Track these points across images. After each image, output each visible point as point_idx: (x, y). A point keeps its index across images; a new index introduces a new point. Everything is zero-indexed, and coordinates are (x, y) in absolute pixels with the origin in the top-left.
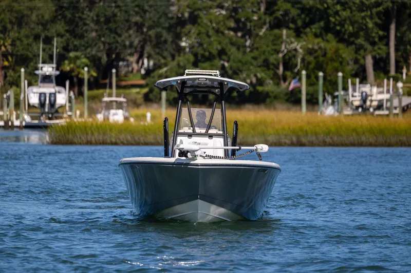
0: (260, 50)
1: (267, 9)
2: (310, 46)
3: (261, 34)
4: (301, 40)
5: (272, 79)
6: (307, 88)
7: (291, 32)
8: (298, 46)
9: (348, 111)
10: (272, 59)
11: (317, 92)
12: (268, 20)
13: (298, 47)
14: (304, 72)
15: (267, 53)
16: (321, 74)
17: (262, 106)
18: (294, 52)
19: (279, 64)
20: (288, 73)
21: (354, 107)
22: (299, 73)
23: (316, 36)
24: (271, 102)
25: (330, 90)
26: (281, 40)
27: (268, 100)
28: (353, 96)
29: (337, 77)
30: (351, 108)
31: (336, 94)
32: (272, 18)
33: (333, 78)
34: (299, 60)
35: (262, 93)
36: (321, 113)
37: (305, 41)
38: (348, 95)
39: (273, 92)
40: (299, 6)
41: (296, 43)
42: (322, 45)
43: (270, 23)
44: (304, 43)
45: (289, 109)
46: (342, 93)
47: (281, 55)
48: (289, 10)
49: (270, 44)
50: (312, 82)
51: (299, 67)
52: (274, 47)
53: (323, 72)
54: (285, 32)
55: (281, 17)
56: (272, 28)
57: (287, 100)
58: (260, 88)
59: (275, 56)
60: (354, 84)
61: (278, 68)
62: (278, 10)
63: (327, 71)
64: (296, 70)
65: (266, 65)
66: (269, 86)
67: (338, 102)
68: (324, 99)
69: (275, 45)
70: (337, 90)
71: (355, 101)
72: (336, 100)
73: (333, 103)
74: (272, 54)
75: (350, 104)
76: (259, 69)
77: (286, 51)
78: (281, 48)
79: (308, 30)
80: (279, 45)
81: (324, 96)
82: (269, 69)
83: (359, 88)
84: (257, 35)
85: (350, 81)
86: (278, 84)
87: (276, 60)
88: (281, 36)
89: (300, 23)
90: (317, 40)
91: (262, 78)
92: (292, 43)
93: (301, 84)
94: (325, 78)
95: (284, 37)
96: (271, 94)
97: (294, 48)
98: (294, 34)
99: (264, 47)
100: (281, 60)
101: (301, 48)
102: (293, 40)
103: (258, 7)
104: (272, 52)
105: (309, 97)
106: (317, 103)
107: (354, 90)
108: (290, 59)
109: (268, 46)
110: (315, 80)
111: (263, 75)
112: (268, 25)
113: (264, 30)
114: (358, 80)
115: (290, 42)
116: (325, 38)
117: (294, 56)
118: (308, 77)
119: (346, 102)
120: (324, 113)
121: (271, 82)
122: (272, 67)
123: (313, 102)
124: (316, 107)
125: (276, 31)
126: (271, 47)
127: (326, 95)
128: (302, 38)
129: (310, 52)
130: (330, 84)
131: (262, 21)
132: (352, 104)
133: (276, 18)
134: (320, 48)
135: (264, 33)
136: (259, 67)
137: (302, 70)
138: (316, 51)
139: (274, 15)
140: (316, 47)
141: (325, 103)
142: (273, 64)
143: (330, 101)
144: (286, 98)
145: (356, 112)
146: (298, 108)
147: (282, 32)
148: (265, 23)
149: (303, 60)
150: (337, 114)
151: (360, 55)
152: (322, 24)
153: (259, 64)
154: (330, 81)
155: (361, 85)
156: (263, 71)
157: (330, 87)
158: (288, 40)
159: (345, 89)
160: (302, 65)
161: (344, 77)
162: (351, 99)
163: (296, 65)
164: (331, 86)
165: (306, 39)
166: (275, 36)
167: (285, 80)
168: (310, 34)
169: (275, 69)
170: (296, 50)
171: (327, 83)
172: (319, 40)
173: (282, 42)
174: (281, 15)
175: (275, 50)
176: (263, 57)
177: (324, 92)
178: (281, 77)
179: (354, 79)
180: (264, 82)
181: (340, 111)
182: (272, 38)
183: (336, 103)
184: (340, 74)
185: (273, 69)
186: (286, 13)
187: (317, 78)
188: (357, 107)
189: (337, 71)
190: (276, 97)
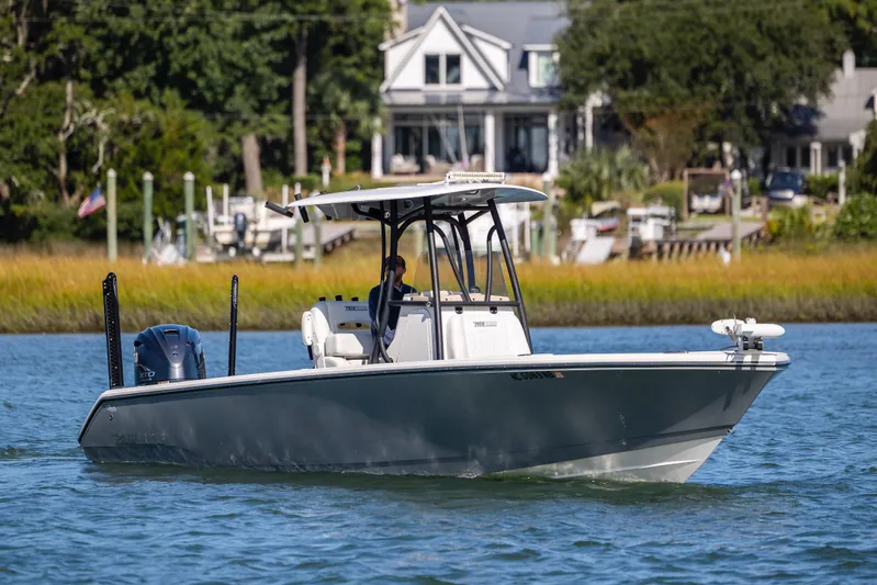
0: (17, 126)
1: (30, 39)
2: (125, 117)
3: (19, 91)
4: (106, 104)
5: (43, 188)
6: (118, 207)
7: (85, 88)
8: (99, 116)
9: (207, 256)
10: (43, 146)
11: (140, 214)
12: (33, 64)
13: (99, 121)
14: (112, 174)
15: (32, 134)
16: (148, 177)
17: (24, 247)
18: (90, 131)
19: (58, 157)
20: (79, 176)
21: (220, 247)
22: (101, 175)
23: (138, 95)
24: (42, 238)
25: (169, 212)
26: (62, 105)
27: (36, 234)
28: (216, 223)
29: (183, 182)
30: (213, 249)
31: (181, 218)
32: (42, 58)
33: (174, 184)
34: (101, 148)
35: (22, 218)
36: (149, 260)
37: (113, 106)
38: (206, 220)
39: (45, 217)
40: (100, 32)
41: (94, 112)
42: (151, 114)
43: (37, 67)
44: (112, 111)
45: (80, 253)
46: (194, 216)
47: (62, 137)
48: (79, 40)
49: (39, 114)
50: (129, 193)
51: (100, 162)
52: (48, 120)
53: (153, 172)
54: (69, 87)
55: (61, 56)
56: (42, 78)
57: (77, 234)
58: (18, 209)
59: (49, 140)
60: (218, 197)
61: (57, 166)
62: (56, 41)
63: (163, 169)
64: (95, 169)
65: (31, 158)
66: (39, 204)
67: (185, 235)
68: (156, 230)
69: (49, 114)
70: (183, 211)
71: (221, 233)
72: (180, 232)
73: (175, 238)
74: (43, 136)
75: (211, 240)
76: (16, 168)
77: (72, 128)
78: (63, 121)
79: (119, 82)
80: (58, 115)
81: (156, 223)
82: (36, 166)
83: (229, 204)
84: (12, 95)
85: (209, 191)
86: (57, 199)
87: (52, 147)
88: (63, 96)
89: (102, 67)
90: (139, 105)
91: (22, 186)
92: (85, 110)
93: (106, 199)
94: (156, 186)
95: (69, 99)
96: (41, 221)
97: (89, 122)
98: (90, 92)
99: (27, 120)
100: (62, 147)
101: (104, 121)
102: (88, 104)
103: (11, 36)
104: (45, 131)
105: (124, 226)
106: (141, 239)
107: (220, 211)
108: (82, 144)
109: (33, 118)
110: (135, 189)
111: (24, 178)
112: (33, 74)
113: (24, 84)
114: (226, 189)
115: (81, 110)
116: (156, 99)
117: (91, 139)
118: (121, 182)
119: (201, 234)
120: (157, 259)
121: (42, 194)
122: (42, 162)
123: (131, 236)
124: (139, 248)
125: (52, 86)
126: (41, 120)
127: (160, 220)
128: (106, 99)
129: (125, 129)
130: (169, 199)
131: (22, 64)
132: (216, 240)
133: (51, 58)
134: (146, 120)
135: (26, 91)
136: (16, 162)
137: (108, 168)
138: (137, 128)
139: (46, 53)
140: (137, 120)
141: (158, 238)
142: (47, 157)
143: (168, 234)
144: (75, 228)
145: (224, 257)
146: (102, 249)
147: (65, 86)
148: (27, 70)
149: (110, 146)
150: (182, 262)
151: (231, 134)
152: (151, 69)
153: (16, 157)
154: (169, 190)
155: (234, 200)
156: (23, 172)
157: (167, 204)
158: (77, 105)
159: (200, 207)
160: (108, 159)
161: (197, 183)
162: (213, 229)
163: (96, 159)
164: (170, 202)
165: (116, 101)
166: (50, 96)
167: (71, 191)
168: (123, 92)
169: (50, 167)
170: (94, 125)
171: (163, 197)
172: (145, 103)
173: (64, 110)
174: (62, 51)
175: (50, 127)
176: (23, 143)
177: (155, 215)
178: (63, 184)
179: (219, 187)
180: (26, 194)
181: (189, 256)
182: (42, 101)
183: (182, 239)
184: (189, 177)
185: (46, 168)
186: (72, 47)
187: (140, 184)
188: (226, 247)
189: (183, 169)
190: (51, 228)
